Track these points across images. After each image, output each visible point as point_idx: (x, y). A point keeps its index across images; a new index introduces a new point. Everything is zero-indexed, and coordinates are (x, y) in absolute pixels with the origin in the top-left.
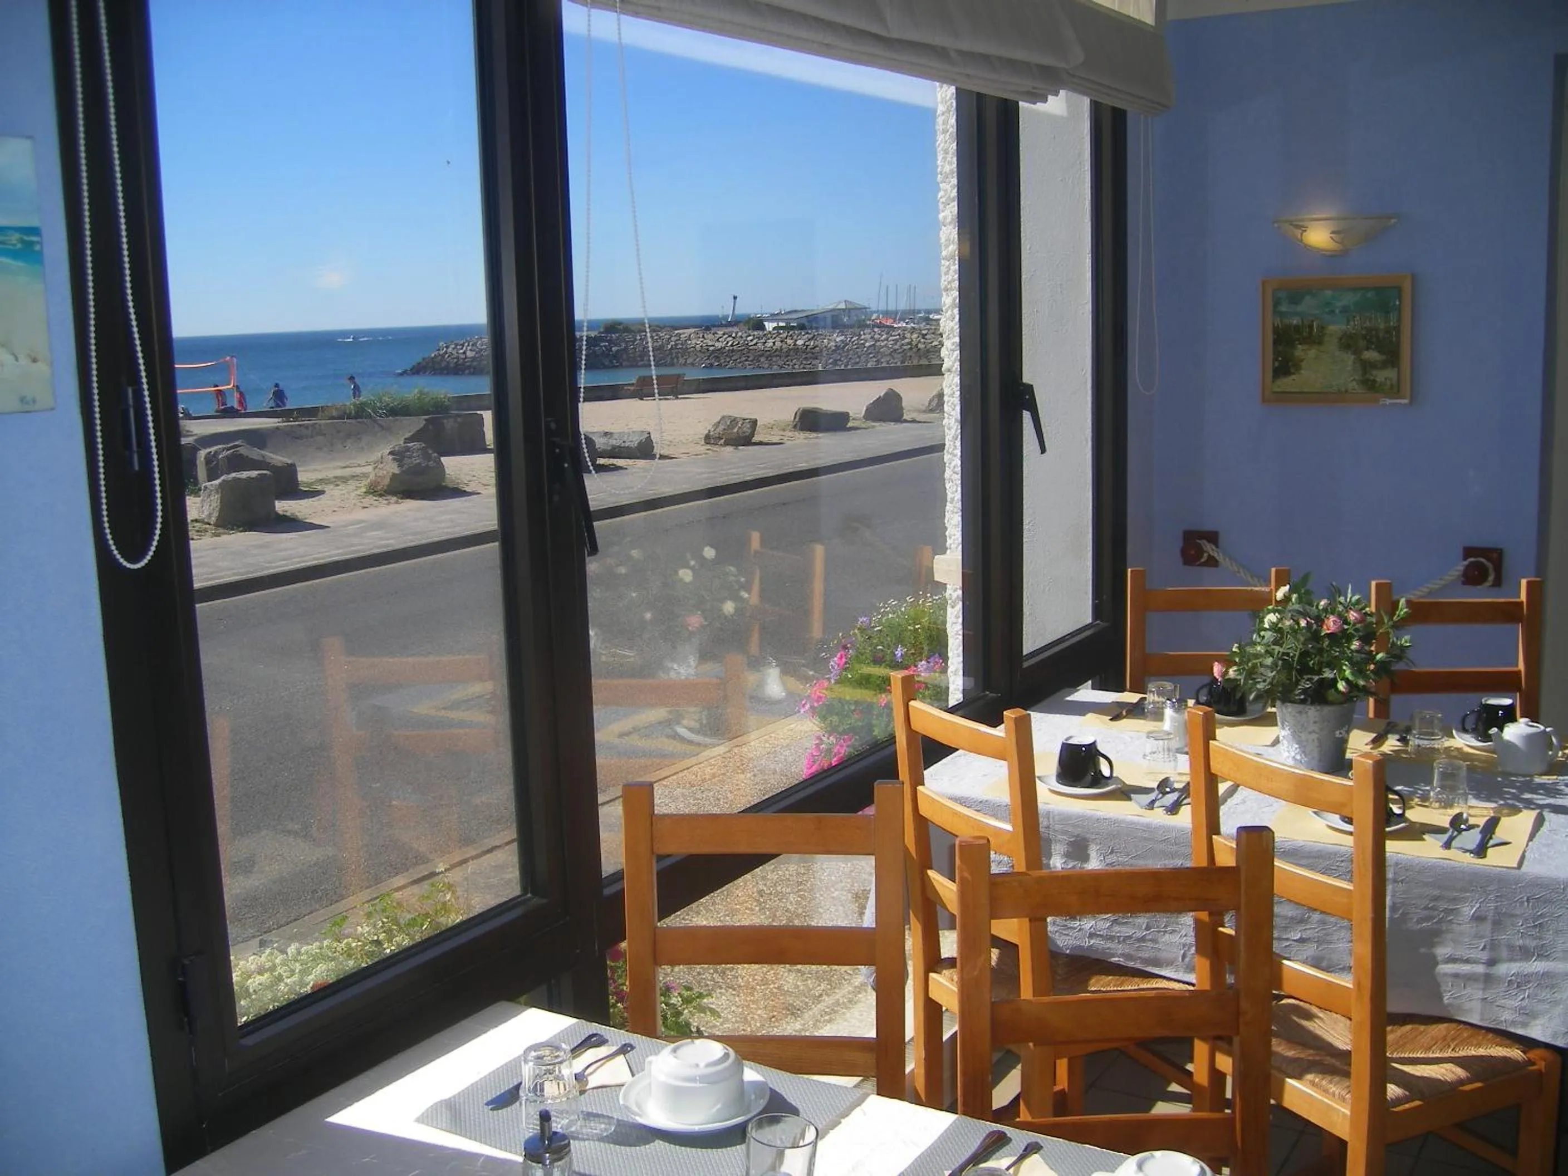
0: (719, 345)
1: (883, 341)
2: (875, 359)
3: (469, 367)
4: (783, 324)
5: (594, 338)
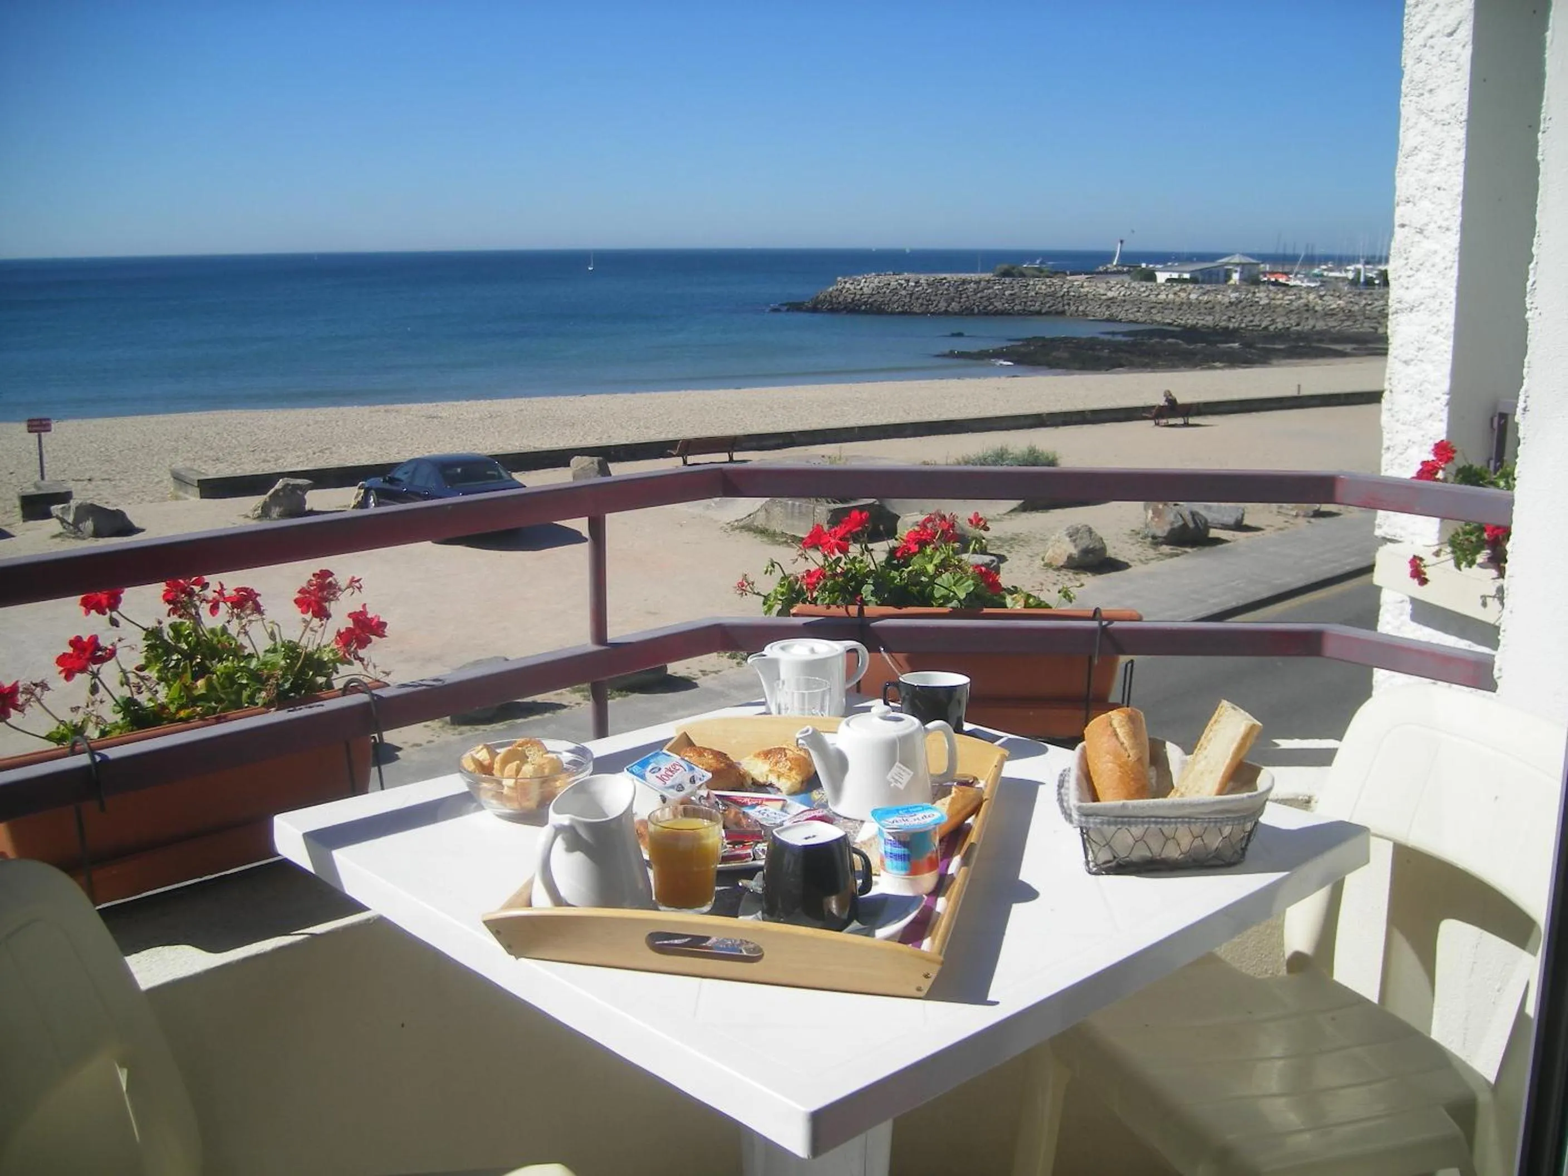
0: (1110, 294)
1: (1279, 299)
2: (1269, 319)
3: (865, 303)
4: (1175, 276)
5: (988, 281)
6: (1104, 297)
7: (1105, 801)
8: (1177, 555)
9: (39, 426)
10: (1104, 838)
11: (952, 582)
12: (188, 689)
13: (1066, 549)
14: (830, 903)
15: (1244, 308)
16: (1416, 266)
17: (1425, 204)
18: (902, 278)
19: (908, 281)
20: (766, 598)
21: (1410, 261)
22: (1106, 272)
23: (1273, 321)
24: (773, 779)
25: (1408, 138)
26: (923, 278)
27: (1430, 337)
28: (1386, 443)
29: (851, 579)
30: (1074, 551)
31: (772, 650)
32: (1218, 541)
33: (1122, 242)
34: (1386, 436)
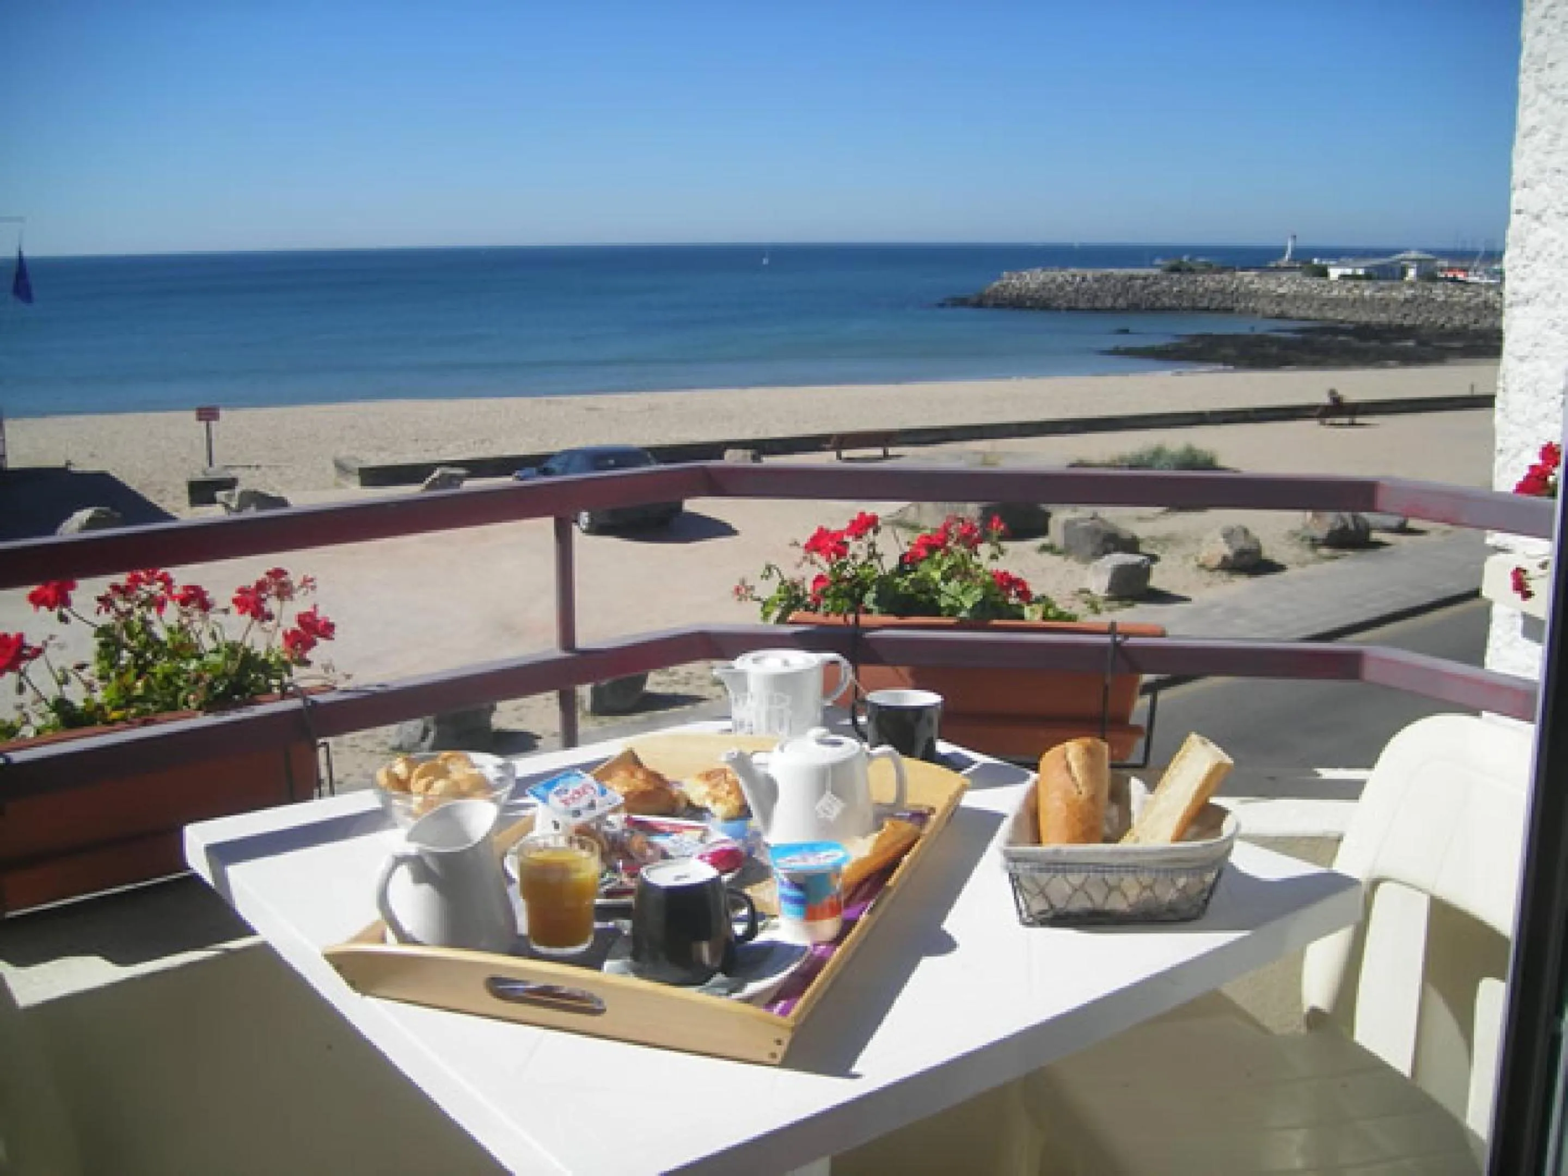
0: (1281, 290)
1: (1456, 296)
2: (1446, 316)
3: (1031, 299)
4: (1349, 271)
5: (1156, 277)
6: (1274, 294)
7: (1048, 843)
8: (1336, 558)
9: (208, 414)
10: (1037, 885)
11: (960, 589)
12: (128, 689)
13: (1221, 549)
14: (700, 951)
15: (1420, 305)
16: (1532, 254)
17: (1544, 188)
18: (1067, 273)
19: (1074, 276)
20: (765, 604)
21: (1527, 250)
22: (1278, 268)
23: (1450, 319)
24: (708, 803)
25: (1526, 118)
26: (1090, 274)
27: (1546, 332)
28: (1499, 445)
29: (857, 585)
30: (1227, 551)
31: (744, 663)
32: (1379, 544)
33: (1295, 237)
34: (1499, 438)
